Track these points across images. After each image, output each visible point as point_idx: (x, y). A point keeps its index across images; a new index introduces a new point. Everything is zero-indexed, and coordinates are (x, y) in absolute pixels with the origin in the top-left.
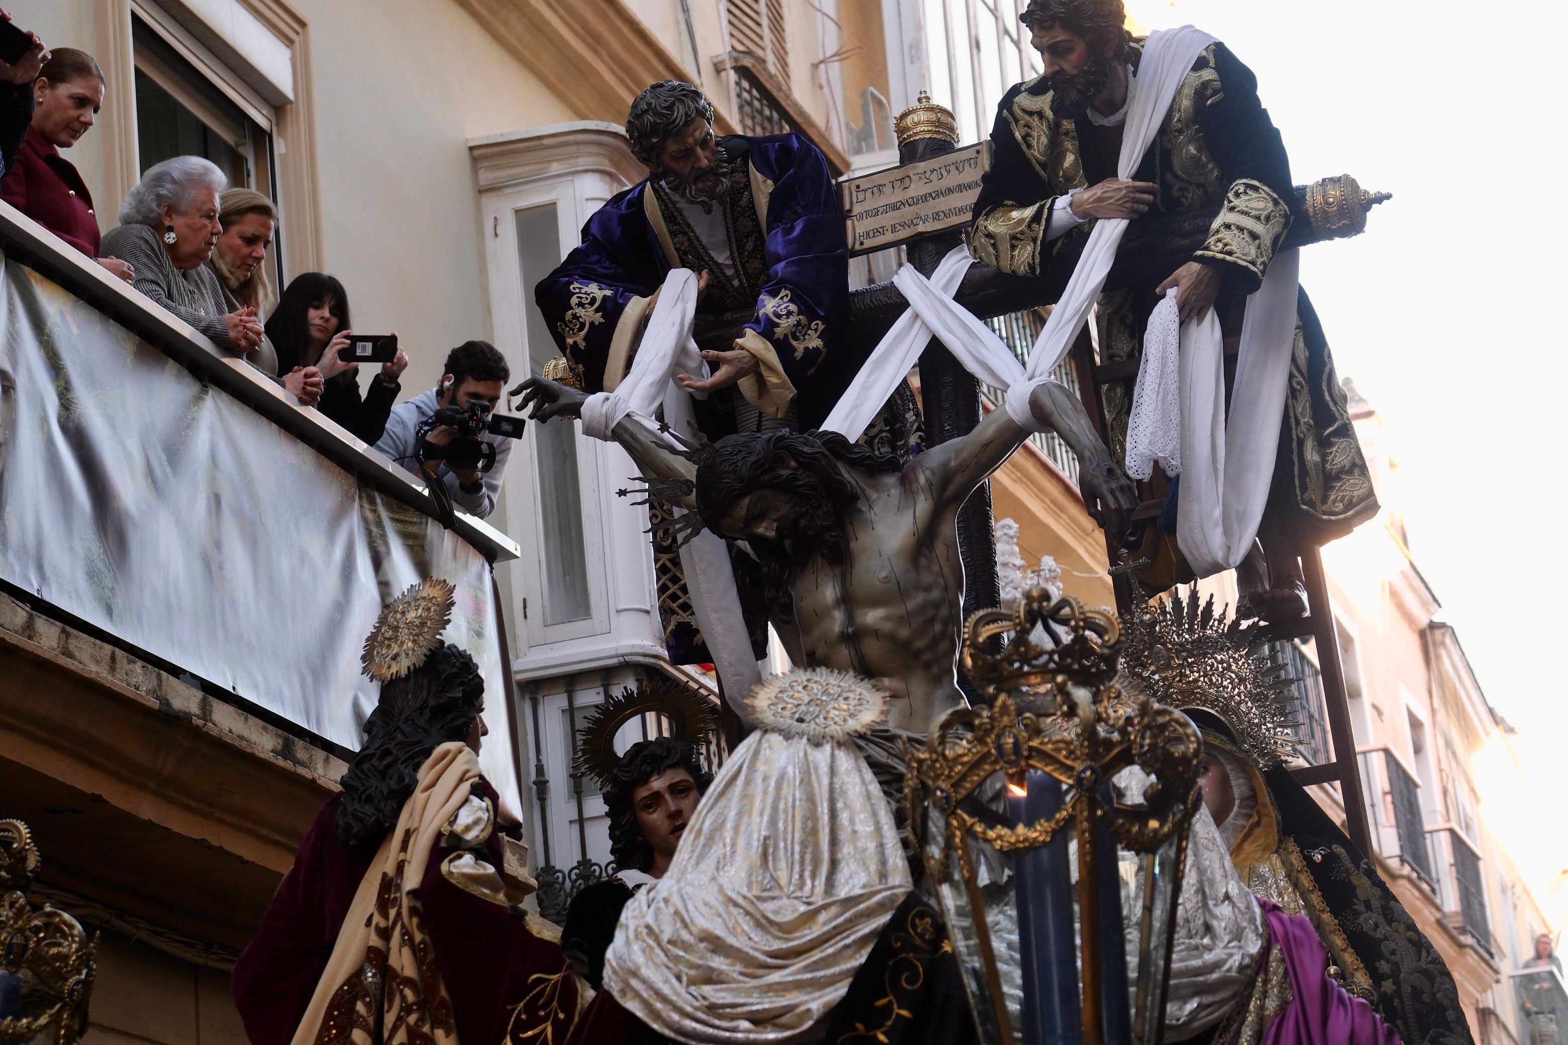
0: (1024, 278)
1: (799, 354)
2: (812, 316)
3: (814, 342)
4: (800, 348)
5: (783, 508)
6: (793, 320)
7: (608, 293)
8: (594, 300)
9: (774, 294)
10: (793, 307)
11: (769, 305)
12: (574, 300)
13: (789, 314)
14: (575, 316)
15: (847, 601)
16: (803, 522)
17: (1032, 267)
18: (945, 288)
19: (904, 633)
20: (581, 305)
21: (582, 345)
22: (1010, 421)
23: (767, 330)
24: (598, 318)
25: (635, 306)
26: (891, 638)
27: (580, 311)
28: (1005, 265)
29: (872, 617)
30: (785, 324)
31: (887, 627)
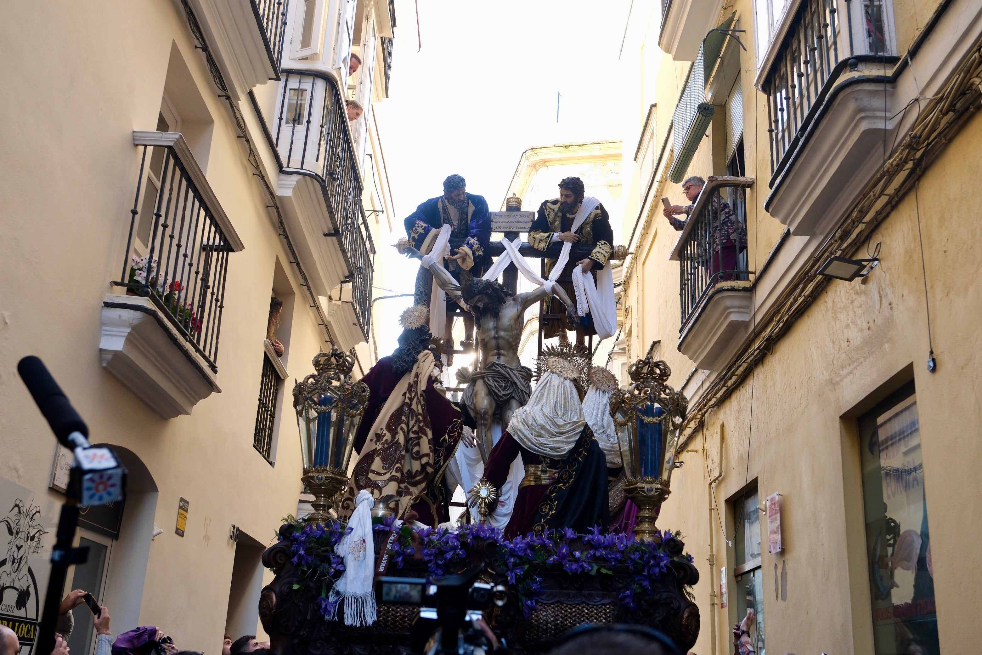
0: (540, 251)
1: (476, 255)
2: (481, 246)
3: (481, 253)
4: (477, 253)
5: (486, 300)
6: (477, 246)
7: (426, 225)
8: (422, 227)
9: (473, 238)
10: (478, 243)
11: (472, 241)
12: (416, 225)
13: (477, 244)
14: (416, 229)
15: (497, 328)
16: (490, 305)
17: (544, 249)
18: (516, 247)
19: (511, 340)
20: (418, 227)
21: (416, 237)
22: (545, 291)
23: (471, 247)
24: (422, 232)
25: (433, 231)
26: (508, 341)
27: (418, 228)
28: (536, 246)
29: (502, 333)
30: (475, 247)
31: (507, 337)
